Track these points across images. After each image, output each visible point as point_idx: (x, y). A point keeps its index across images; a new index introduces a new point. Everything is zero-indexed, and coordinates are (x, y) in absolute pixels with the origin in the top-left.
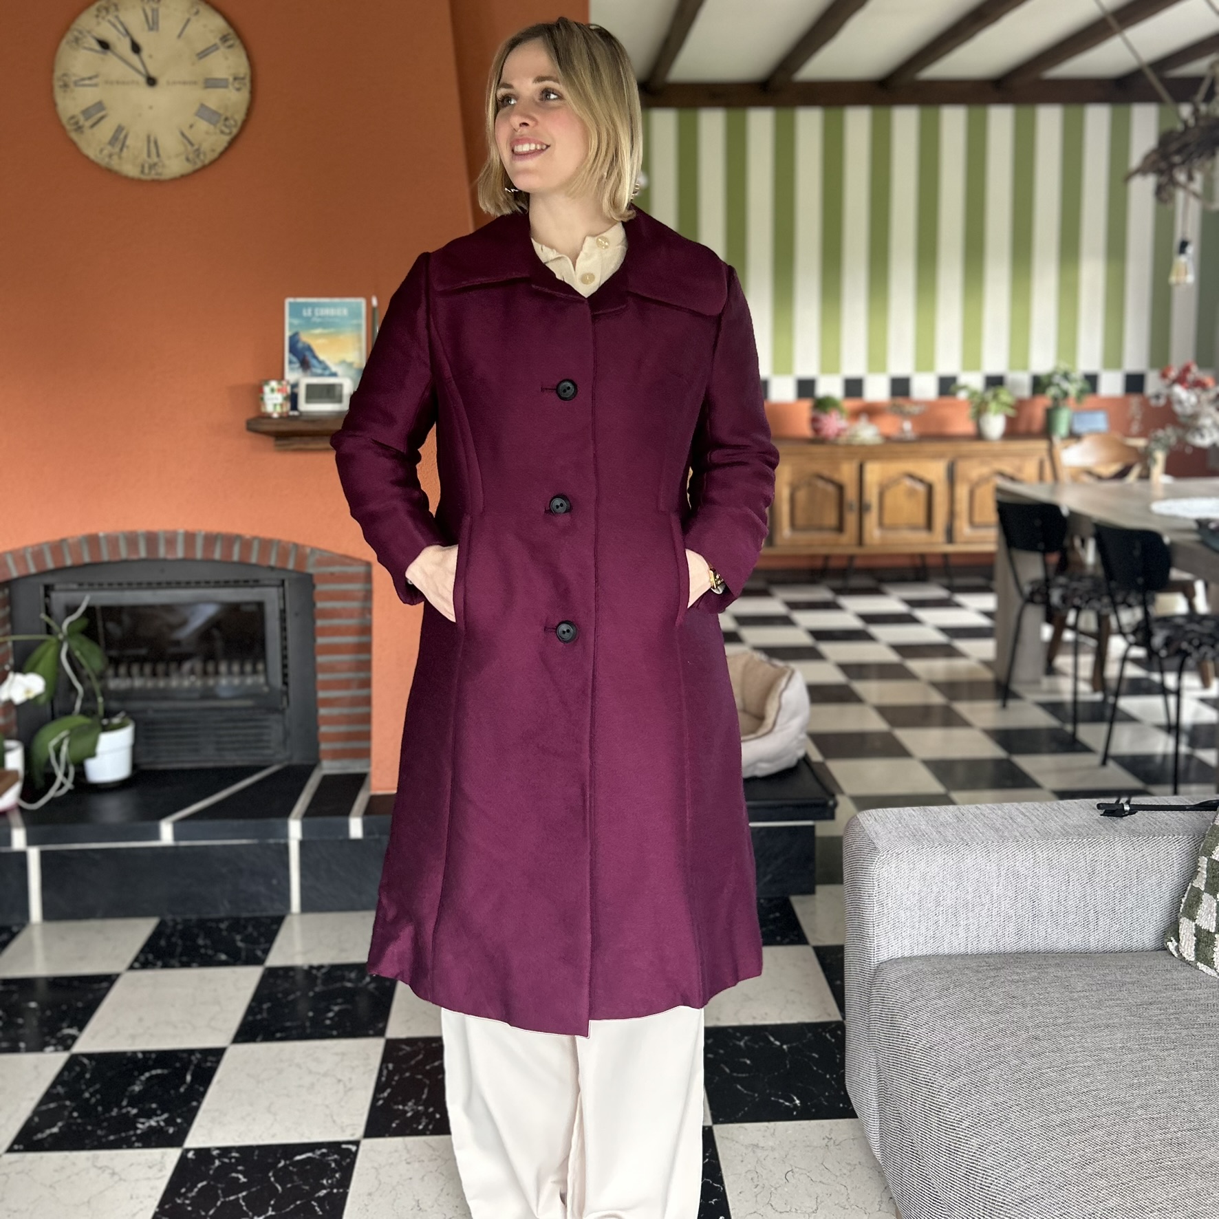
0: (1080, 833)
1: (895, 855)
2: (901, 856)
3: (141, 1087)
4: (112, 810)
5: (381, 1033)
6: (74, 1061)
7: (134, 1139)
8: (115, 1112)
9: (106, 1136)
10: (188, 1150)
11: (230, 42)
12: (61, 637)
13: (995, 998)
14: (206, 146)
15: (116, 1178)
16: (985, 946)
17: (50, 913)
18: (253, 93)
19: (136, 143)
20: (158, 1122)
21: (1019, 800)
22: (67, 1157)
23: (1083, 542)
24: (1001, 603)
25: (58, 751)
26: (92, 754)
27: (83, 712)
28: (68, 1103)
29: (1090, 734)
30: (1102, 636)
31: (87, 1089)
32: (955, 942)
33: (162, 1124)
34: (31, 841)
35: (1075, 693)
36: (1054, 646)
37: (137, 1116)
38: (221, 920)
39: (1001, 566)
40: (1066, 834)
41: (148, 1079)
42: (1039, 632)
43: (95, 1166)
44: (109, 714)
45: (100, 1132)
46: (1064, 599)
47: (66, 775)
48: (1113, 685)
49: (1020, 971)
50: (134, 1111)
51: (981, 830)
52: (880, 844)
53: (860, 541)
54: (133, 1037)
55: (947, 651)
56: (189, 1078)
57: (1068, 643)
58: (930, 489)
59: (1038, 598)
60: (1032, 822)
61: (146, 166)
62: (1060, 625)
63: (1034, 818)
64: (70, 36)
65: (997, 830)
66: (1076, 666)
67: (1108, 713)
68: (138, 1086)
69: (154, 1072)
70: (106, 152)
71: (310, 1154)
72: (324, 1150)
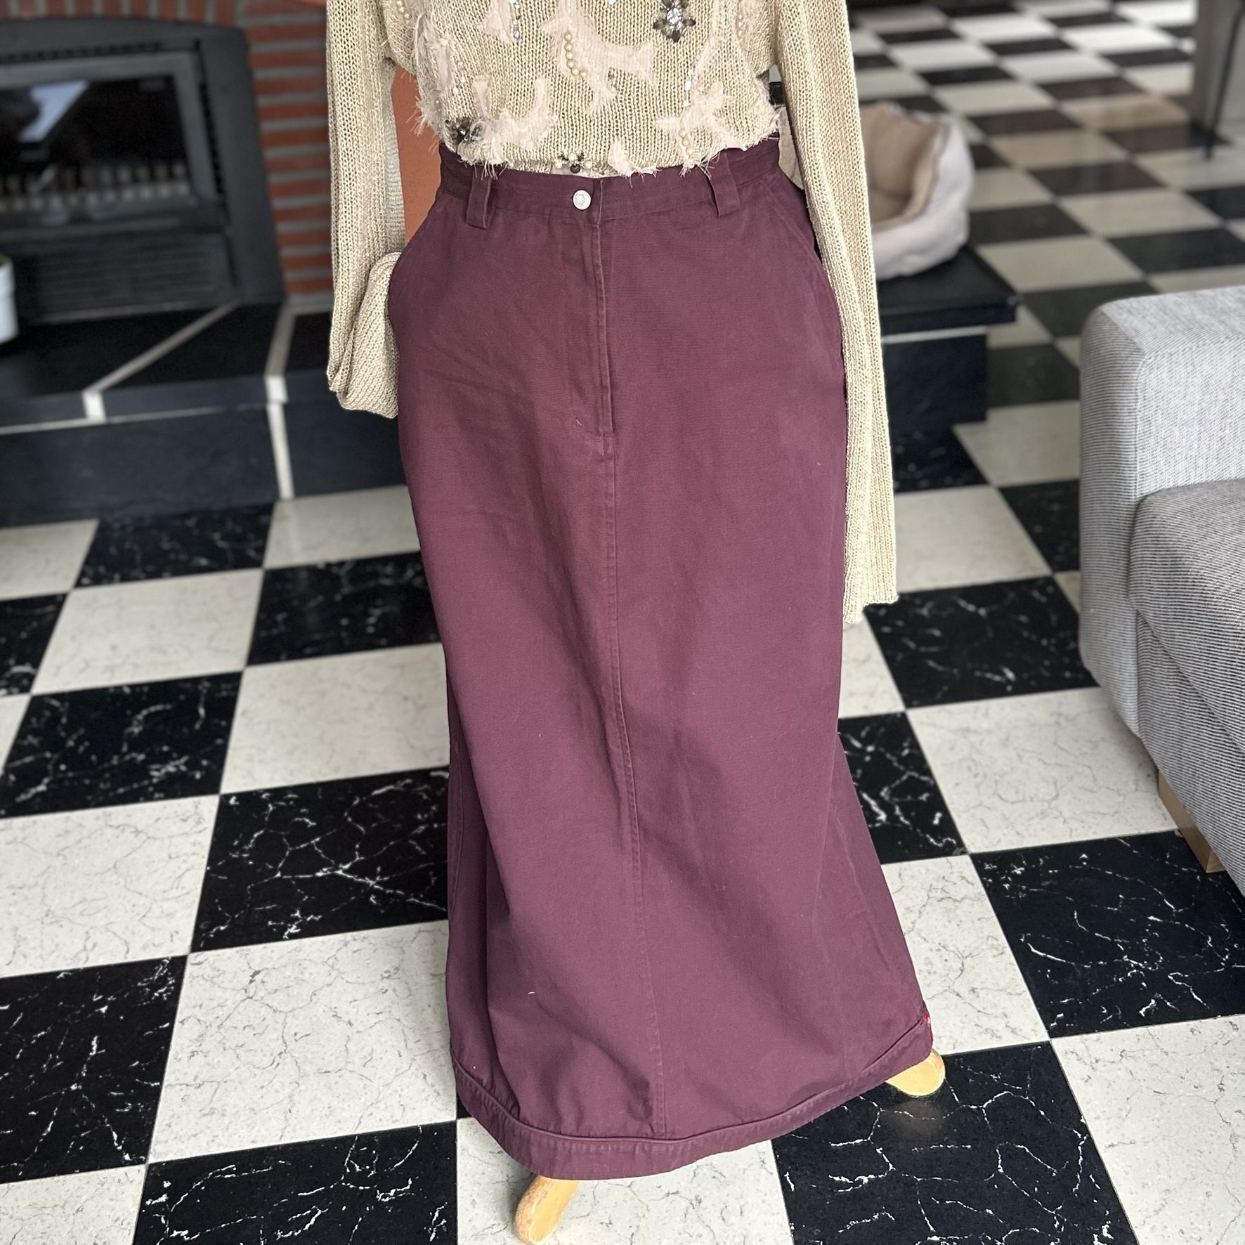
3: (141, 728)
6: (36, 704)
7: (151, 789)
8: (115, 761)
9: (114, 789)
10: (227, 797)
15: (142, 836)
20: (177, 767)
22: (68, 818)
28: (48, 755)
31: (69, 736)
33: (183, 768)
37: (146, 763)
38: (185, 516)
41: (147, 717)
43: (110, 826)
45: (102, 786)
50: (141, 757)
56: (202, 711)
68: (137, 726)
69: (153, 709)
71: (391, 787)
72: (408, 781)
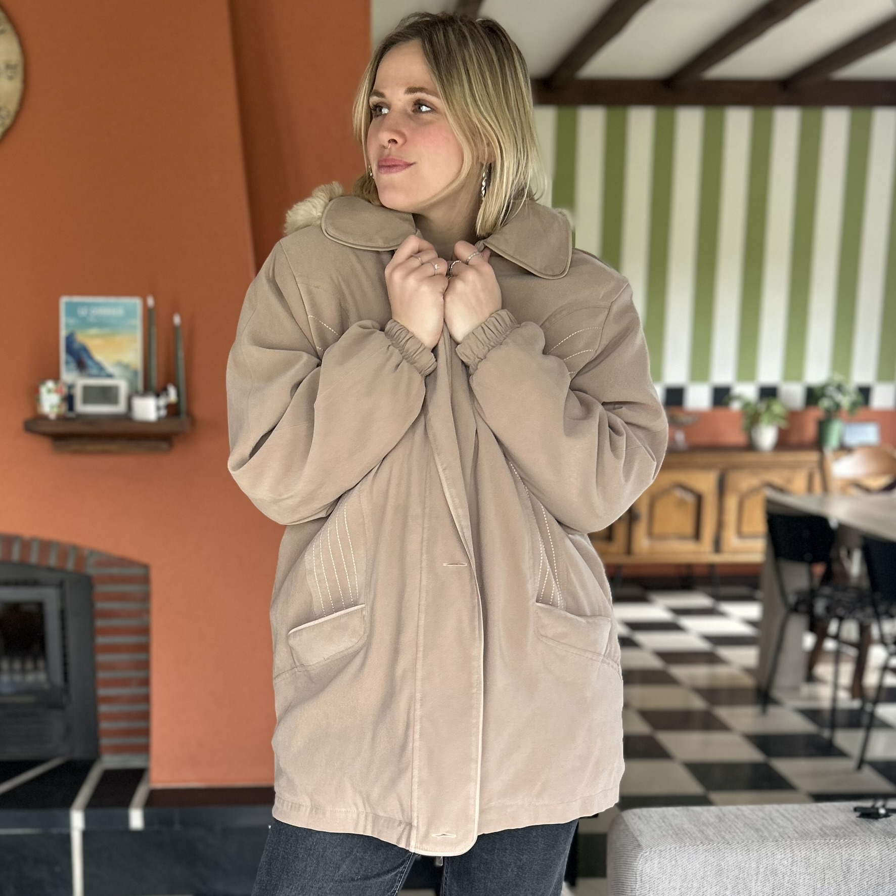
0: (838, 833)
1: (658, 852)
2: (663, 854)
21: (779, 802)
23: (849, 554)
24: (767, 612)
29: (848, 740)
30: (862, 646)
35: (835, 699)
36: (815, 655)
39: (768, 578)
40: (823, 835)
42: (800, 640)
46: (829, 609)
48: (871, 693)
51: (742, 830)
52: (643, 841)
53: (629, 550)
55: (710, 658)
57: (828, 653)
58: (699, 499)
59: (802, 607)
60: (792, 823)
62: (821, 634)
63: (794, 820)
65: (757, 830)
66: (836, 674)
67: (865, 720)
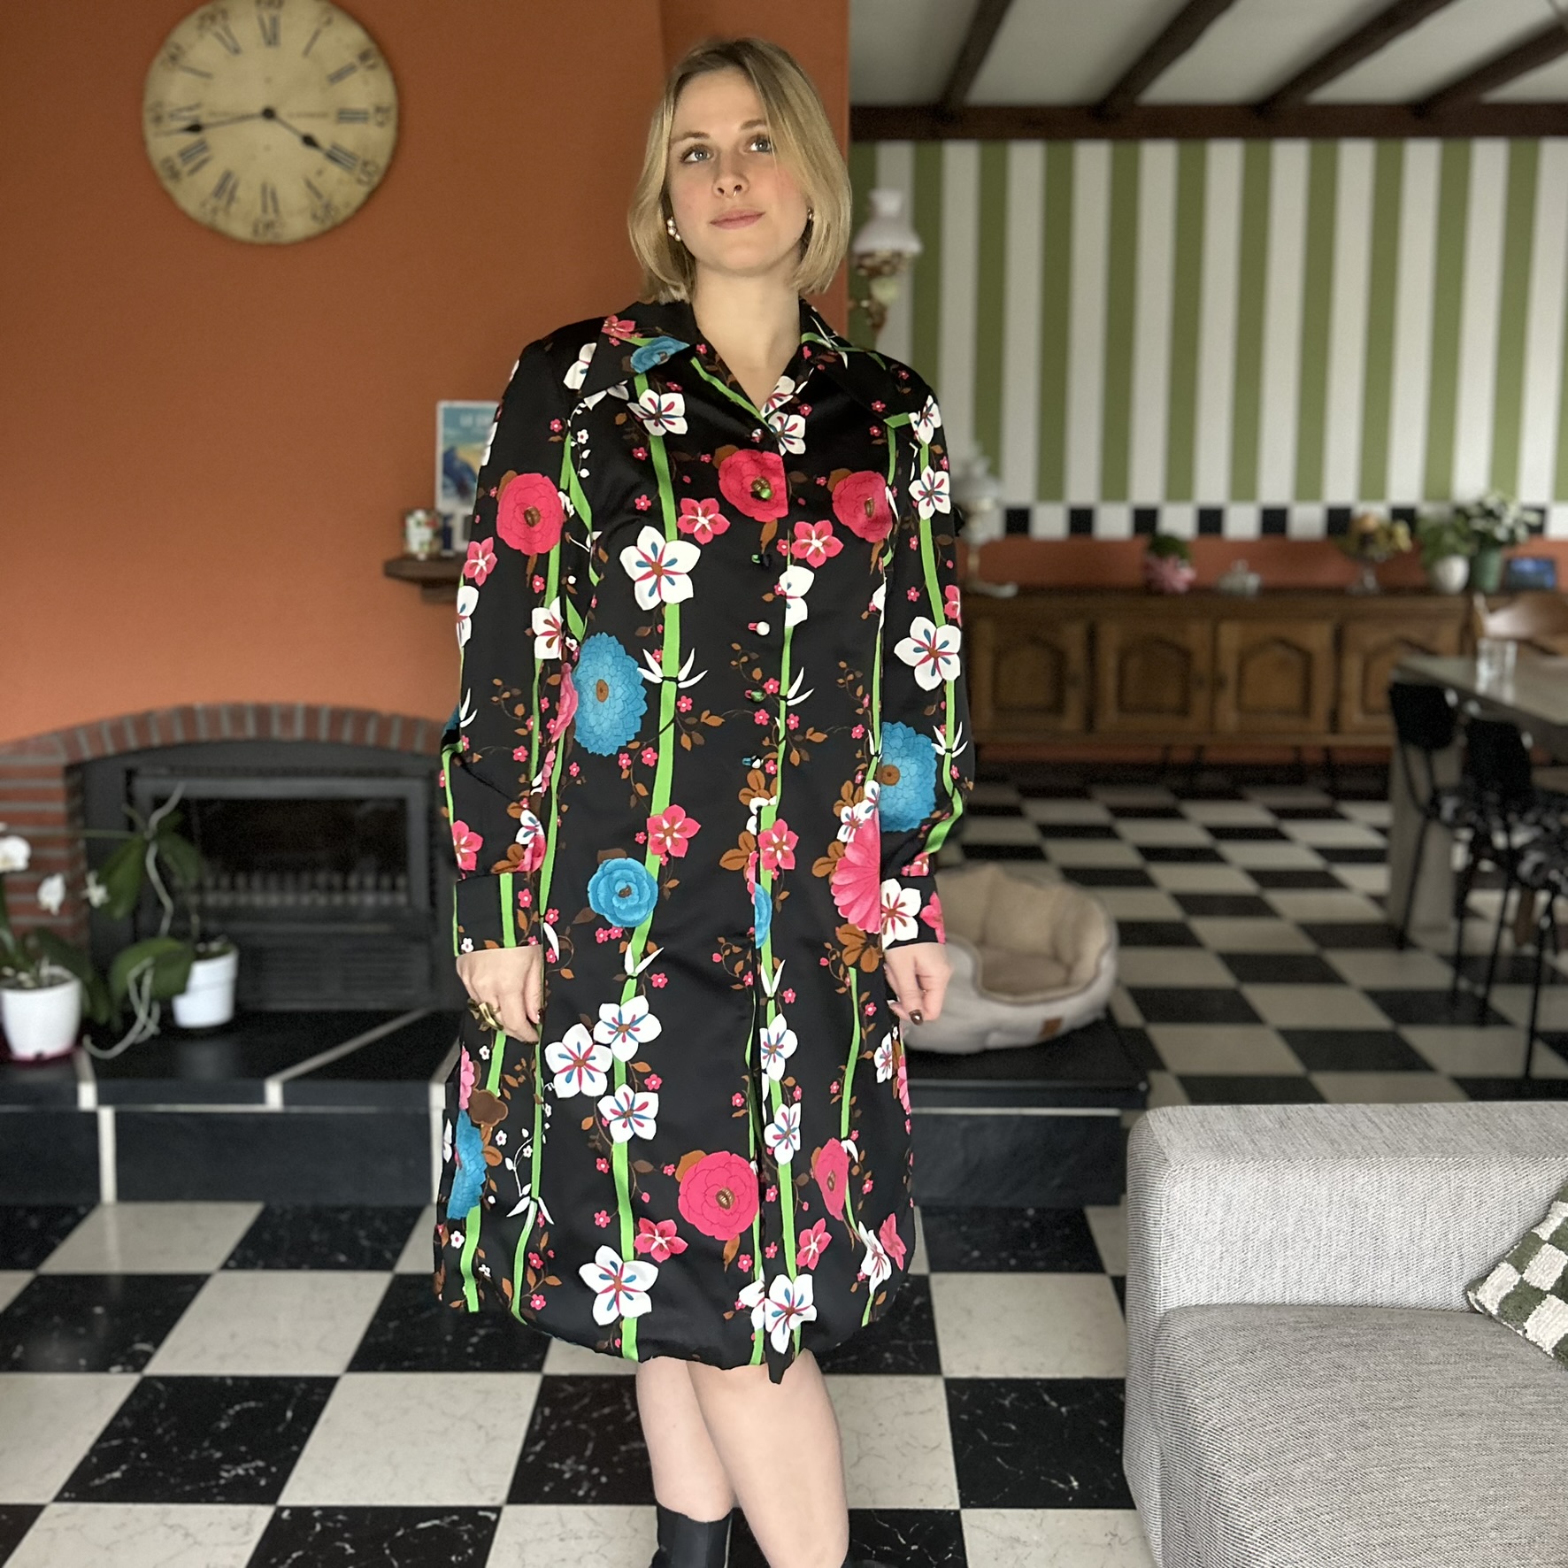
1: (1191, 1171)
2: (1198, 1173)
3: (229, 1424)
4: (206, 1062)
5: (537, 1367)
6: (146, 1385)
7: (215, 1490)
8: (193, 1455)
9: (181, 1486)
10: (282, 1509)
11: (371, 62)
12: (148, 835)
13: (1314, 1367)
14: (338, 200)
15: (190, 1540)
16: (1309, 1296)
17: (124, 1193)
18: (400, 129)
19: (248, 195)
20: (246, 1470)
22: (130, 1510)
25: (139, 982)
26: (182, 989)
27: (173, 934)
28: (135, 1440)
31: (160, 1424)
32: (1267, 1287)
33: (252, 1473)
34: (102, 1099)
37: (222, 1461)
38: (342, 1210)
41: (238, 1413)
43: (165, 1525)
44: (206, 937)
45: (172, 1481)
47: (149, 1014)
49: (1352, 1331)
50: (218, 1455)
51: (1311, 1141)
52: (1175, 1155)
53: (1212, 726)
54: (222, 1358)
55: (1323, 881)
56: (289, 1414)
61: (261, 226)
64: (163, 54)
68: (225, 1421)
69: (246, 1405)
70: (209, 207)
71: (437, 1522)
72: (455, 1518)
